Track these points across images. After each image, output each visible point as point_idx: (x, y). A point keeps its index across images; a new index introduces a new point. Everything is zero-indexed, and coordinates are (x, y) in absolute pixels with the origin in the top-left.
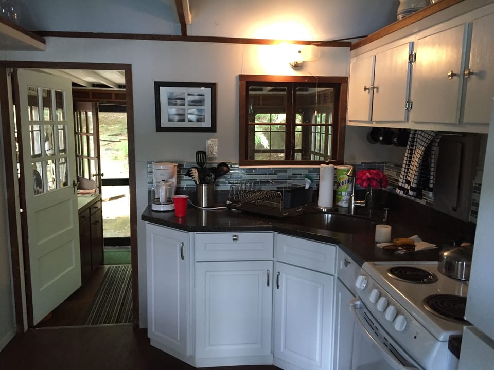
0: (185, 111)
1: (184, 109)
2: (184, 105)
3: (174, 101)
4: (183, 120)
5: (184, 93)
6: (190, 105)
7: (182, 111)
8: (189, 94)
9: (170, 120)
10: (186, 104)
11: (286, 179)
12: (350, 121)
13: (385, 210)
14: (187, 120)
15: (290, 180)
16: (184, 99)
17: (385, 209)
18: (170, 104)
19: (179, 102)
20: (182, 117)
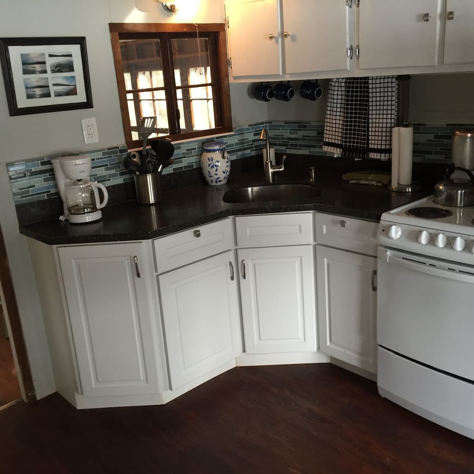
0: (48, 81)
1: (47, 78)
2: (45, 72)
3: (30, 67)
4: (48, 95)
5: (44, 54)
6: (53, 71)
7: (44, 81)
8: (50, 56)
9: (29, 97)
10: (49, 70)
11: (181, 158)
12: (235, 78)
13: (312, 169)
14: (52, 94)
15: (185, 157)
16: (44, 63)
17: (310, 168)
18: (25, 72)
19: (38, 67)
20: (45, 91)
